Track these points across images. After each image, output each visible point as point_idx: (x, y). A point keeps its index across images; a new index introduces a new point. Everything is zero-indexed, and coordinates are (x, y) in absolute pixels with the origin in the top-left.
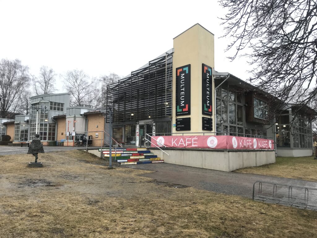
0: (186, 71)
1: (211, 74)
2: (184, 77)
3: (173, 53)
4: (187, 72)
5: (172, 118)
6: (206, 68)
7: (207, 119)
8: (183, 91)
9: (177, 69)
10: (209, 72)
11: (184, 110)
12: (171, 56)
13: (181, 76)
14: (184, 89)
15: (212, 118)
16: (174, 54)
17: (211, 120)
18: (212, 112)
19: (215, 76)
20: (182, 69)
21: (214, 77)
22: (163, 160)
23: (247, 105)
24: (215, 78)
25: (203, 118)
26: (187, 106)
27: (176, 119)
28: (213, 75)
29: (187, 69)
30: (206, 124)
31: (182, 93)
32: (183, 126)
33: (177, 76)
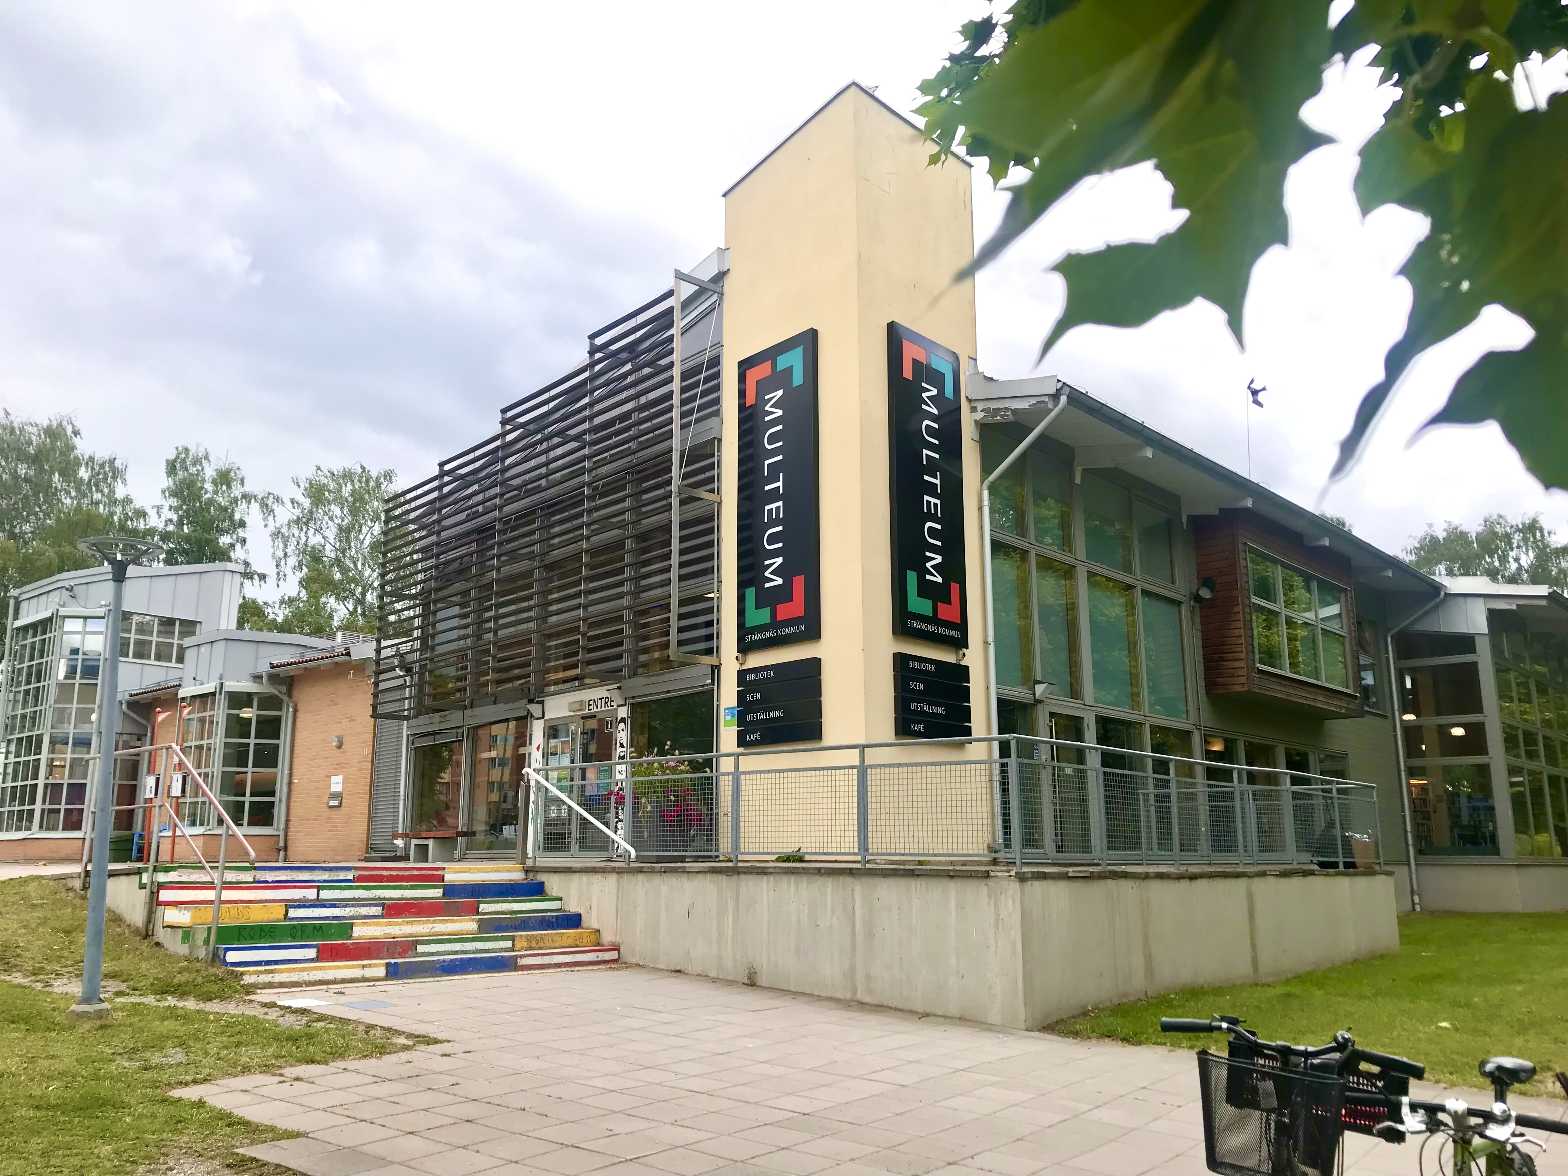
0: (789, 370)
1: (949, 392)
2: (779, 413)
3: (720, 277)
4: (798, 379)
5: (718, 667)
6: (910, 352)
7: (932, 668)
8: (774, 496)
9: (745, 366)
10: (937, 379)
11: (785, 611)
12: (715, 297)
13: (767, 408)
14: (780, 484)
15: (963, 663)
16: (729, 284)
17: (963, 672)
18: (962, 626)
19: (980, 406)
20: (768, 364)
21: (974, 410)
22: (616, 949)
23: (1205, 593)
24: (979, 415)
25: (901, 660)
26: (799, 582)
27: (742, 674)
28: (969, 400)
29: (794, 360)
30: (920, 697)
31: (773, 506)
32: (778, 714)
33: (742, 407)
